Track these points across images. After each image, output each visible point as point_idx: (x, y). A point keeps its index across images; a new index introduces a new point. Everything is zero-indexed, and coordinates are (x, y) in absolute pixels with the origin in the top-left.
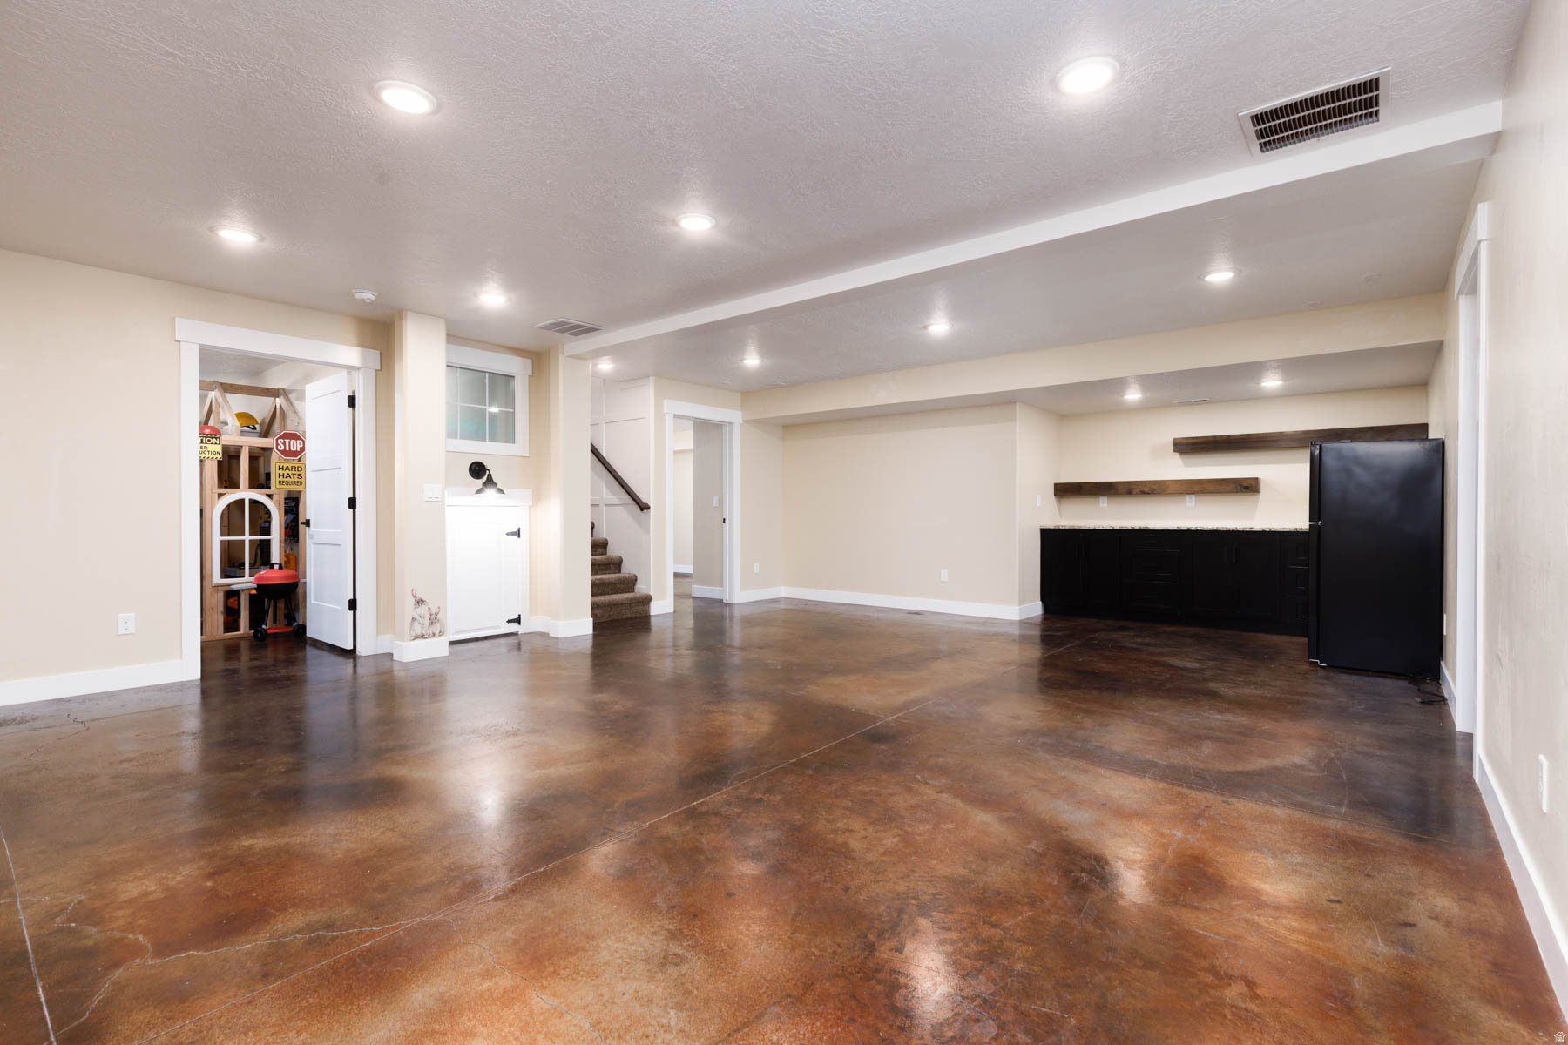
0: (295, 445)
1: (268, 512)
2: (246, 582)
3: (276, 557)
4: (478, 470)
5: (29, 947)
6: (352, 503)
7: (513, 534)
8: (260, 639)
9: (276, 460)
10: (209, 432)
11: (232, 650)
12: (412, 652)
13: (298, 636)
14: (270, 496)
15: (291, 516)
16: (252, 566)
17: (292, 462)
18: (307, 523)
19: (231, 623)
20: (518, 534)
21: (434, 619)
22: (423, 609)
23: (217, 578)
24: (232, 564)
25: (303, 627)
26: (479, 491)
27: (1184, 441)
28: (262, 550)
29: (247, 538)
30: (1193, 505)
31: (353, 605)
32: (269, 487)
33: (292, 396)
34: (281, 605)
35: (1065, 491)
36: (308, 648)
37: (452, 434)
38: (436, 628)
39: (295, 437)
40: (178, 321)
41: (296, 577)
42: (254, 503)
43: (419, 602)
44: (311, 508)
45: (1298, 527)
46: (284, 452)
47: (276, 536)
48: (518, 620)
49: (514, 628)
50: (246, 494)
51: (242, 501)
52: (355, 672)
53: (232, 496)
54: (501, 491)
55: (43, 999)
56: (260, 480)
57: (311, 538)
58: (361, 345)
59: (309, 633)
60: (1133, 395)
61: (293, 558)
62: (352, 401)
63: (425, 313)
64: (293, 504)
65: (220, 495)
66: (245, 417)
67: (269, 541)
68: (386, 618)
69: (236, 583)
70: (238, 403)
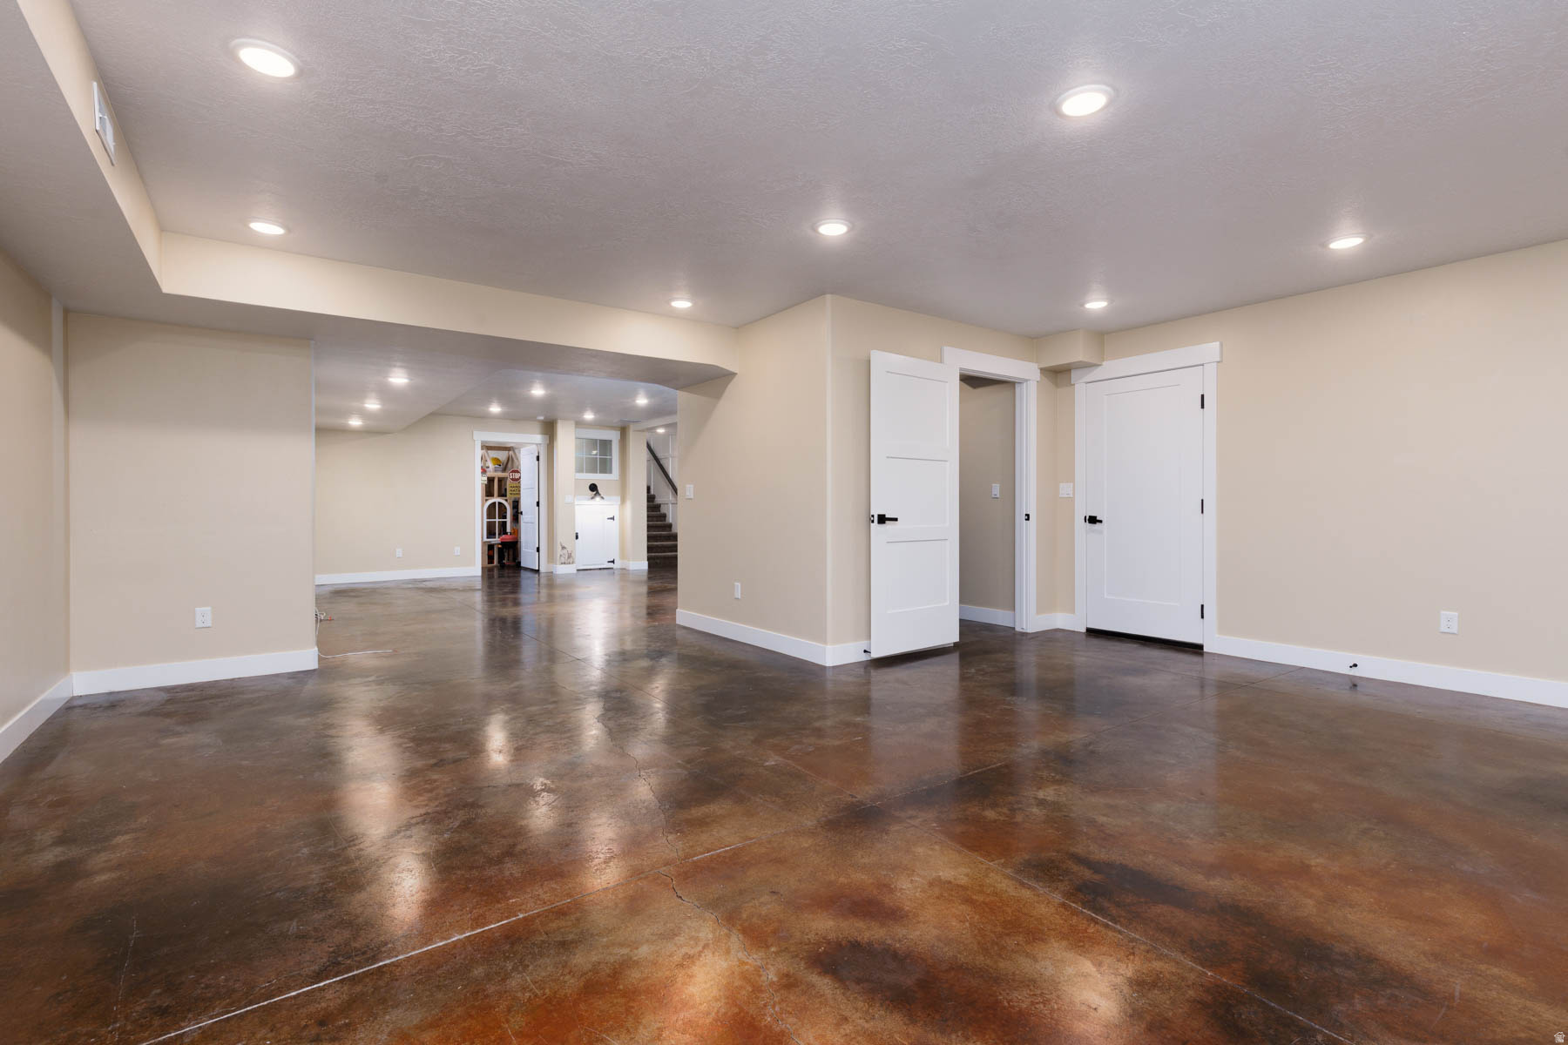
0: (517, 476)
1: (506, 508)
2: (496, 540)
3: (508, 530)
4: (593, 488)
6: (538, 504)
7: (611, 519)
8: (502, 566)
9: (509, 484)
10: (484, 471)
11: (490, 570)
12: (562, 570)
13: (517, 566)
14: (506, 500)
15: (515, 510)
16: (499, 534)
17: (515, 483)
18: (521, 513)
19: (491, 559)
20: (613, 518)
21: (570, 556)
22: (565, 551)
23: (485, 539)
24: (491, 534)
25: (520, 563)
26: (592, 498)
28: (504, 525)
29: (497, 520)
31: (538, 550)
32: (506, 496)
33: (516, 451)
34: (511, 553)
36: (522, 571)
37: (579, 470)
38: (571, 560)
39: (518, 472)
40: (475, 432)
41: (517, 538)
42: (500, 503)
43: (563, 548)
44: (523, 507)
46: (512, 479)
47: (509, 520)
48: (613, 562)
49: (611, 565)
50: (496, 500)
51: (495, 503)
52: (539, 580)
53: (491, 501)
54: (602, 498)
56: (502, 494)
57: (523, 519)
58: (542, 434)
59: (522, 565)
61: (516, 532)
62: (538, 458)
63: (565, 419)
64: (516, 505)
65: (486, 500)
66: (496, 461)
67: (506, 522)
68: (551, 558)
69: (493, 541)
70: (493, 454)
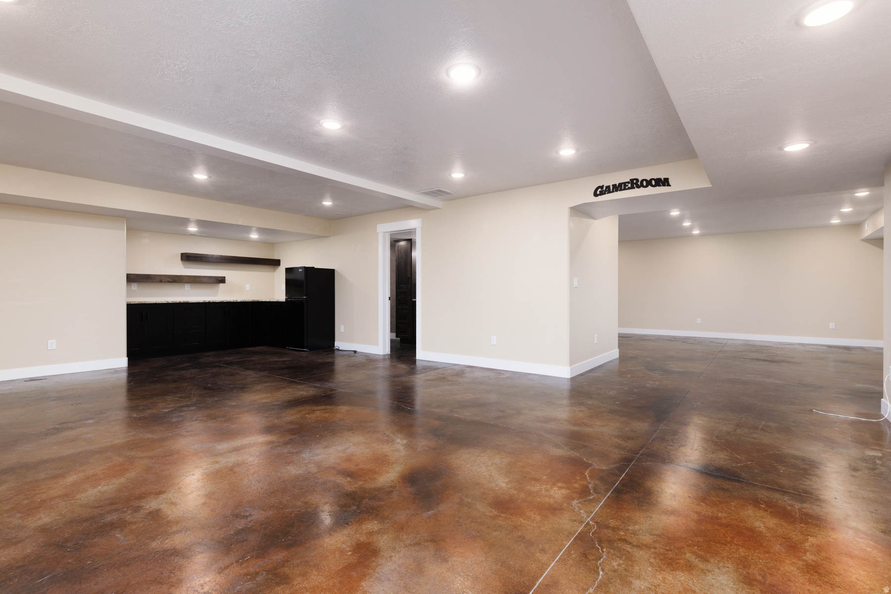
5: (609, 493)
27: (193, 255)
30: (189, 289)
35: (132, 279)
45: (254, 299)
55: (624, 474)
60: (193, 229)
